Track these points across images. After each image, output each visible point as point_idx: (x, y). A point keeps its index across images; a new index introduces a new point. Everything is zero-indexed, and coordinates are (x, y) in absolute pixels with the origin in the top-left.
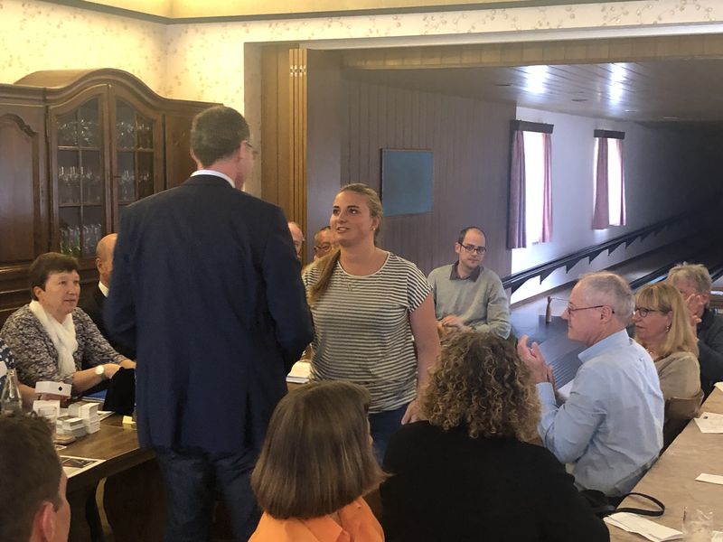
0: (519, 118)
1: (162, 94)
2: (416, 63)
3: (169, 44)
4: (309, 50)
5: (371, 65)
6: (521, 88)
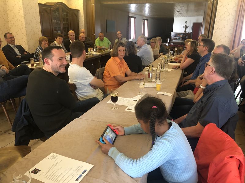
0: (130, 15)
5: (105, 3)
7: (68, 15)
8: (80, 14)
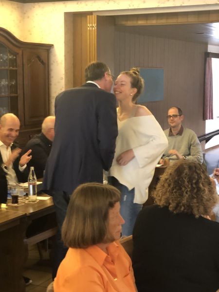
0: (209, 51)
1: (22, 40)
2: (154, 22)
3: (25, 13)
4: (98, 16)
5: (130, 23)
6: (210, 35)
7: (16, 59)
8: (55, 55)
